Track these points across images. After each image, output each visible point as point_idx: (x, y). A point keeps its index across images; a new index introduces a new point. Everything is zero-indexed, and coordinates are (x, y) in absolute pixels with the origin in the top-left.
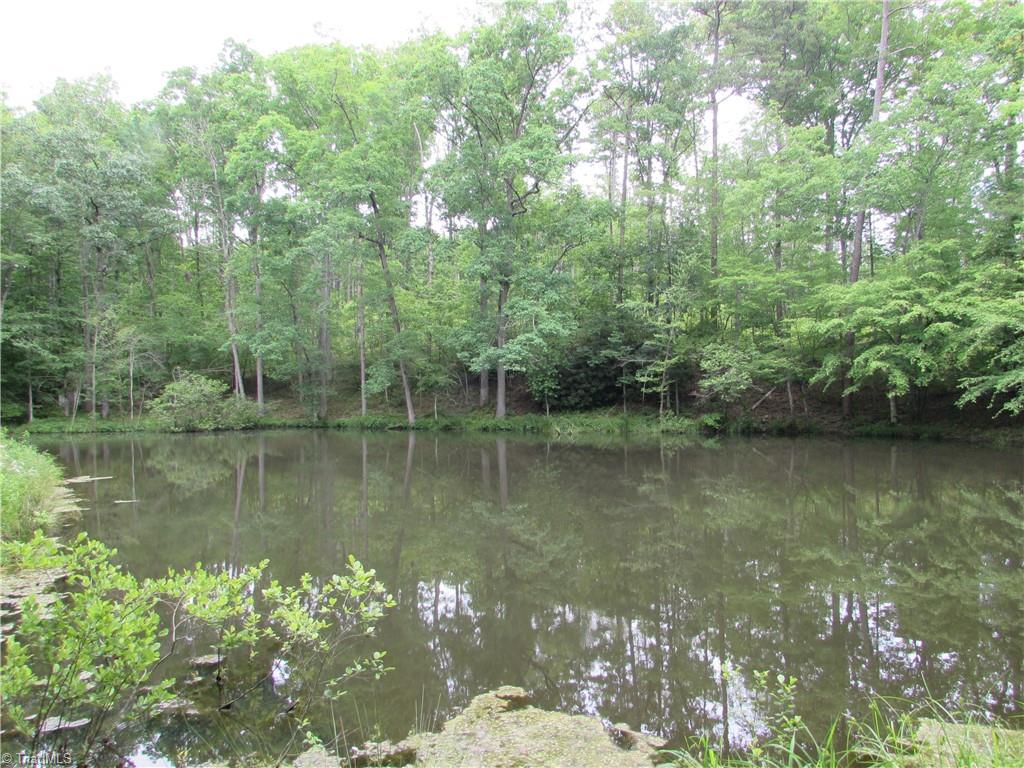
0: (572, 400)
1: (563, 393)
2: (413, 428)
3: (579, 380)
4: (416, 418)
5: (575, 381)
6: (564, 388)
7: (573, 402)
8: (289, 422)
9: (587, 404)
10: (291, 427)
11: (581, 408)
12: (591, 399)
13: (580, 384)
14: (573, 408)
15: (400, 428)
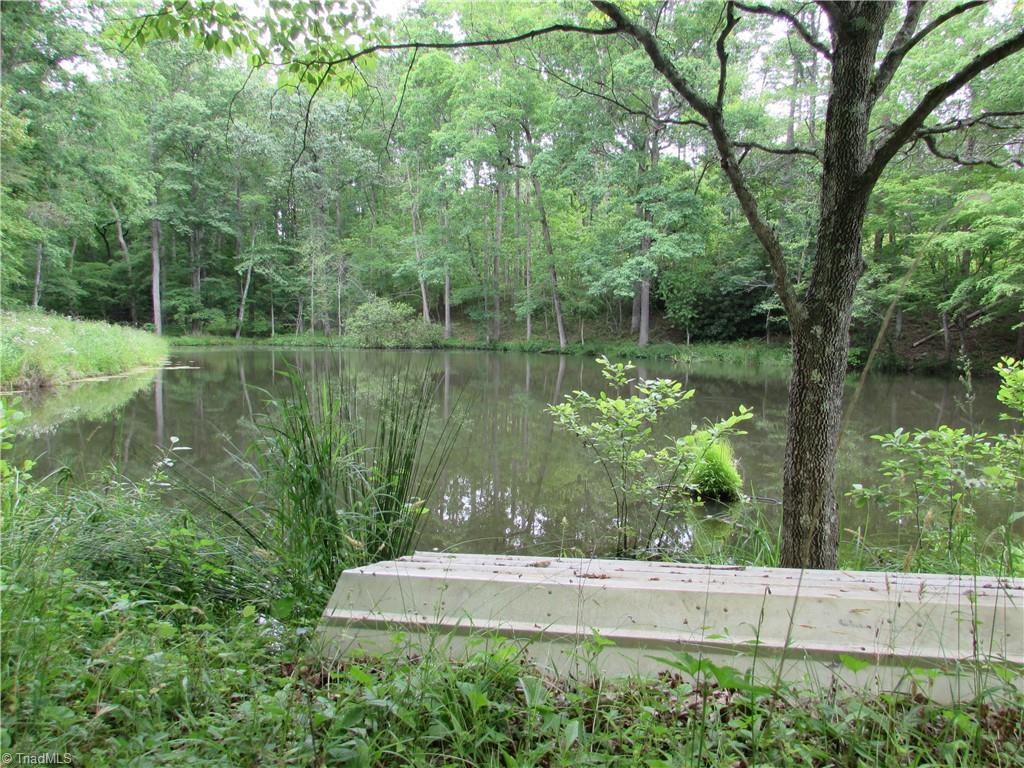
0: (714, 330)
1: (706, 322)
2: (563, 353)
3: (723, 308)
4: (567, 343)
5: (719, 309)
6: (707, 317)
7: (714, 332)
8: (467, 344)
9: (731, 334)
10: (469, 348)
11: (724, 339)
12: (735, 329)
13: (723, 312)
14: (714, 338)
15: (552, 353)
